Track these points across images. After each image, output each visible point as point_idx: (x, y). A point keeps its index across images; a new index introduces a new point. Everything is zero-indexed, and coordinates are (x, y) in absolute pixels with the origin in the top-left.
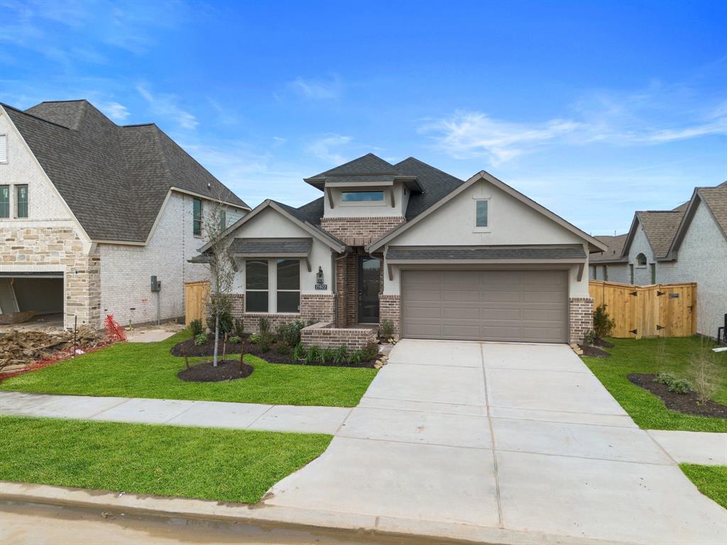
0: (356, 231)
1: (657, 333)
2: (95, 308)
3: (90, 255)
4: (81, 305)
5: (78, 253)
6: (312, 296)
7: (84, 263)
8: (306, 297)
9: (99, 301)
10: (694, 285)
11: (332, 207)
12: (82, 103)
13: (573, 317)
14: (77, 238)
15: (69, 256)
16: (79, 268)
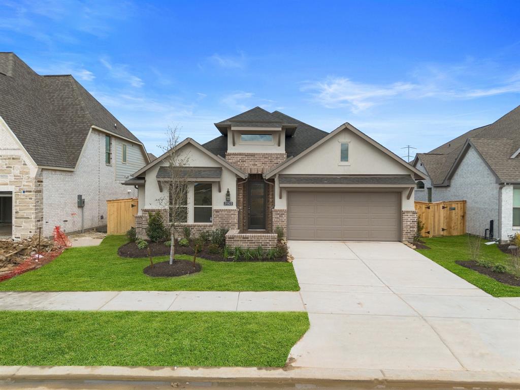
0: (252, 163)
1: (442, 233)
2: (39, 221)
3: (36, 178)
4: (28, 218)
5: (25, 176)
6: (222, 210)
7: (31, 184)
8: (217, 211)
9: (42, 215)
10: (464, 202)
11: (234, 145)
12: (11, 55)
13: (405, 224)
14: (25, 164)
15: (17, 179)
16: (26, 189)
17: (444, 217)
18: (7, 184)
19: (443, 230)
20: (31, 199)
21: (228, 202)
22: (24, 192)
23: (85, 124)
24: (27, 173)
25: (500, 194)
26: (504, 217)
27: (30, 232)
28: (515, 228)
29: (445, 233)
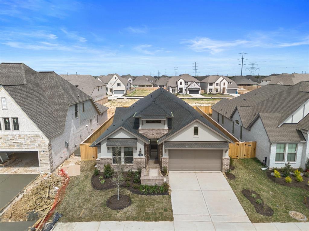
0: (152, 133)
1: (244, 157)
2: (51, 163)
3: (48, 144)
4: (47, 163)
6: (138, 159)
8: (135, 159)
9: (52, 160)
10: (256, 143)
11: (143, 125)
12: (22, 65)
13: (224, 164)
14: (43, 139)
15: (40, 145)
16: (44, 150)
17: (245, 150)
18: (35, 148)
19: (245, 155)
20: (47, 154)
21: (140, 154)
22: (43, 151)
23: (65, 104)
24: (44, 143)
25: (270, 147)
26: (271, 158)
27: (48, 169)
28: (276, 162)
29: (246, 157)
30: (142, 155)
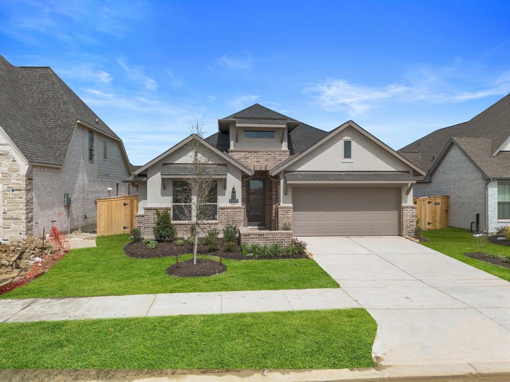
0: (255, 159)
1: (428, 227)
2: (29, 222)
3: (27, 176)
4: (18, 219)
5: (15, 174)
6: (227, 208)
7: (21, 182)
8: (222, 209)
9: (32, 216)
10: (448, 197)
11: (237, 142)
13: (405, 218)
14: (14, 161)
15: (5, 177)
16: (15, 187)
17: (430, 211)
19: (429, 224)
20: (21, 198)
21: (233, 200)
22: (13, 191)
23: (70, 119)
24: (16, 171)
25: (486, 189)
26: (490, 211)
27: (20, 234)
28: (500, 221)
29: (431, 227)
30: (237, 202)
